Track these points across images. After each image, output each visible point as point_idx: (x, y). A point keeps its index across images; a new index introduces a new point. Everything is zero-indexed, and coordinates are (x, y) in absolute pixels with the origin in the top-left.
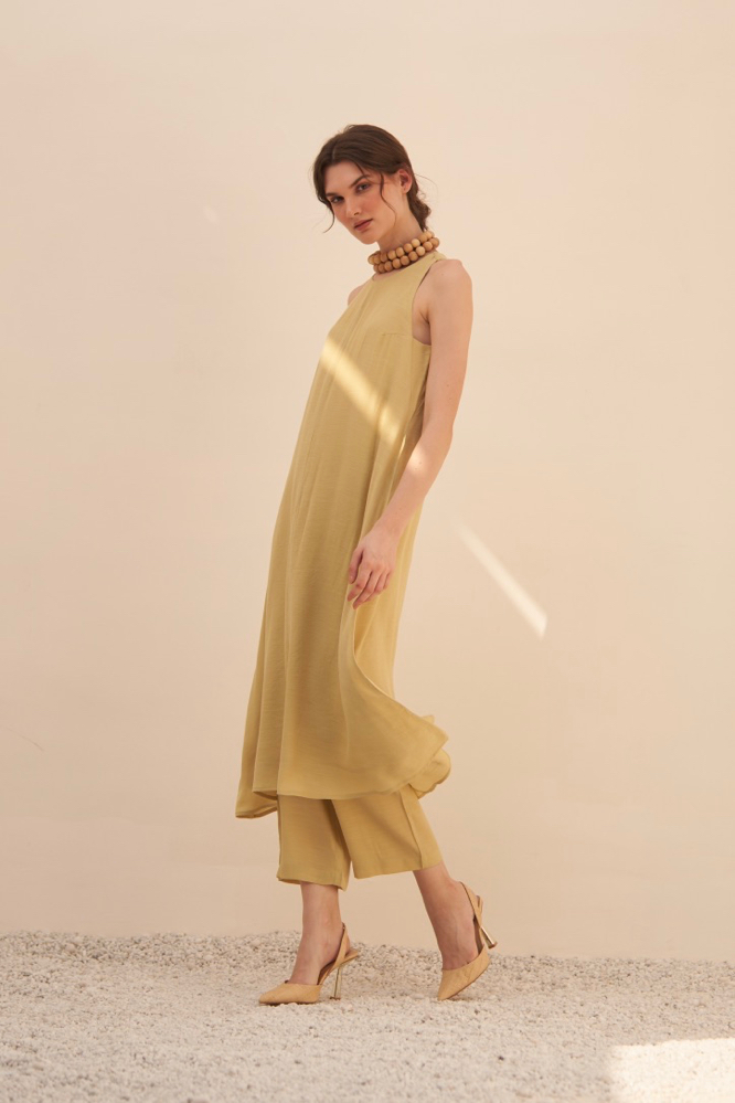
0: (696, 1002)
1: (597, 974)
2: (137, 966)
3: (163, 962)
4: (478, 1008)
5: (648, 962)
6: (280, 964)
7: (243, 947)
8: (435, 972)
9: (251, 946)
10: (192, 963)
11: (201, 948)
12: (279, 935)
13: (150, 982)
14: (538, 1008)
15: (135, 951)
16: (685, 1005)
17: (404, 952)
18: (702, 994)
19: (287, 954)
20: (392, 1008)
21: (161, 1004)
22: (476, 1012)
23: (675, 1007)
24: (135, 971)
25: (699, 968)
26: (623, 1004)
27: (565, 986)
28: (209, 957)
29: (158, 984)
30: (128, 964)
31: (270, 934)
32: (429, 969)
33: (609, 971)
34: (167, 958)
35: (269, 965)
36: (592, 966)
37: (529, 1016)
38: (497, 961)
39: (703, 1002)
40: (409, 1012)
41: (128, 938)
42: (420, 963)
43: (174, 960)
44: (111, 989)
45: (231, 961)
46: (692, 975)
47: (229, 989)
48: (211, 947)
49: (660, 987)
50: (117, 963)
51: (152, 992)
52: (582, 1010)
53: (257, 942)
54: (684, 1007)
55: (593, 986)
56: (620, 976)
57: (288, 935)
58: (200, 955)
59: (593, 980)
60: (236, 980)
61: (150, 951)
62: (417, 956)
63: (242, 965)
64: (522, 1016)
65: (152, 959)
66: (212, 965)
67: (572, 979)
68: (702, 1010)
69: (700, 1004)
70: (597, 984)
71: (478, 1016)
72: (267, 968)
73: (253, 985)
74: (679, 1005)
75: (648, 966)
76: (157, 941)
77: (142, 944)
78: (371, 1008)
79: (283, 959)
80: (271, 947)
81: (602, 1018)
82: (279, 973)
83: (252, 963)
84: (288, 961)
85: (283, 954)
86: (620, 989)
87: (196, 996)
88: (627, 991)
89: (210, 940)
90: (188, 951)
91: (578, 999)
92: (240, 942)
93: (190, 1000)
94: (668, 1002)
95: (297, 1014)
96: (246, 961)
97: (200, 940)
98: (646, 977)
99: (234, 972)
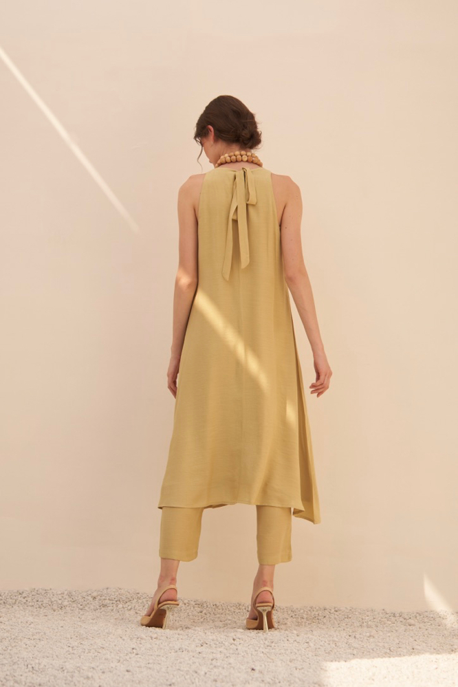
0: (368, 634)
1: (305, 616)
2: (21, 608)
3: (38, 606)
4: (235, 637)
5: (336, 609)
6: (109, 608)
7: (86, 597)
8: (205, 614)
9: (92, 597)
10: (55, 607)
11: (60, 598)
12: (109, 590)
13: (31, 619)
14: (271, 638)
15: (20, 599)
16: (361, 636)
17: (186, 601)
18: (370, 629)
19: (114, 602)
20: (181, 637)
21: (39, 633)
22: (234, 640)
23: (355, 637)
24: (21, 612)
25: (369, 613)
26: (323, 635)
27: (286, 624)
28: (66, 603)
29: (36, 620)
30: (15, 607)
31: (103, 590)
32: (201, 612)
33: (312, 614)
34: (40, 603)
35: (103, 609)
36: (302, 611)
37: (266, 642)
38: (244, 608)
39: (372, 634)
40: (192, 639)
41: (16, 591)
42: (196, 608)
43: (44, 605)
44: (7, 623)
45: (79, 605)
46: (364, 617)
47: (79, 623)
48: (67, 597)
49: (344, 624)
50: (9, 607)
51: (32, 625)
52: (298, 639)
53: (95, 594)
54: (361, 638)
55: (303, 624)
56: (319, 618)
57: (114, 590)
58: (60, 602)
59: (302, 620)
60: (83, 617)
61: (29, 599)
62: (194, 604)
63: (86, 608)
64: (261, 642)
65: (31, 604)
66: (67, 608)
67: (290, 619)
68: (372, 640)
69: (370, 636)
70: (305, 623)
71: (235, 642)
72: (101, 610)
73: (94, 621)
74: (357, 636)
75: (336, 611)
76: (33, 593)
77: (24, 595)
78: (169, 637)
79: (111, 605)
80: (104, 598)
81: (312, 644)
82: (109, 613)
83: (92, 607)
84: (115, 606)
85: (111, 602)
86: (320, 626)
87: (60, 628)
88: (324, 627)
89: (66, 592)
90: (53, 600)
91: (295, 632)
92: (84, 594)
93: (56, 630)
94: (350, 634)
95: (124, 640)
96: (88, 606)
97: (60, 593)
98: (335, 618)
99: (81, 613)
